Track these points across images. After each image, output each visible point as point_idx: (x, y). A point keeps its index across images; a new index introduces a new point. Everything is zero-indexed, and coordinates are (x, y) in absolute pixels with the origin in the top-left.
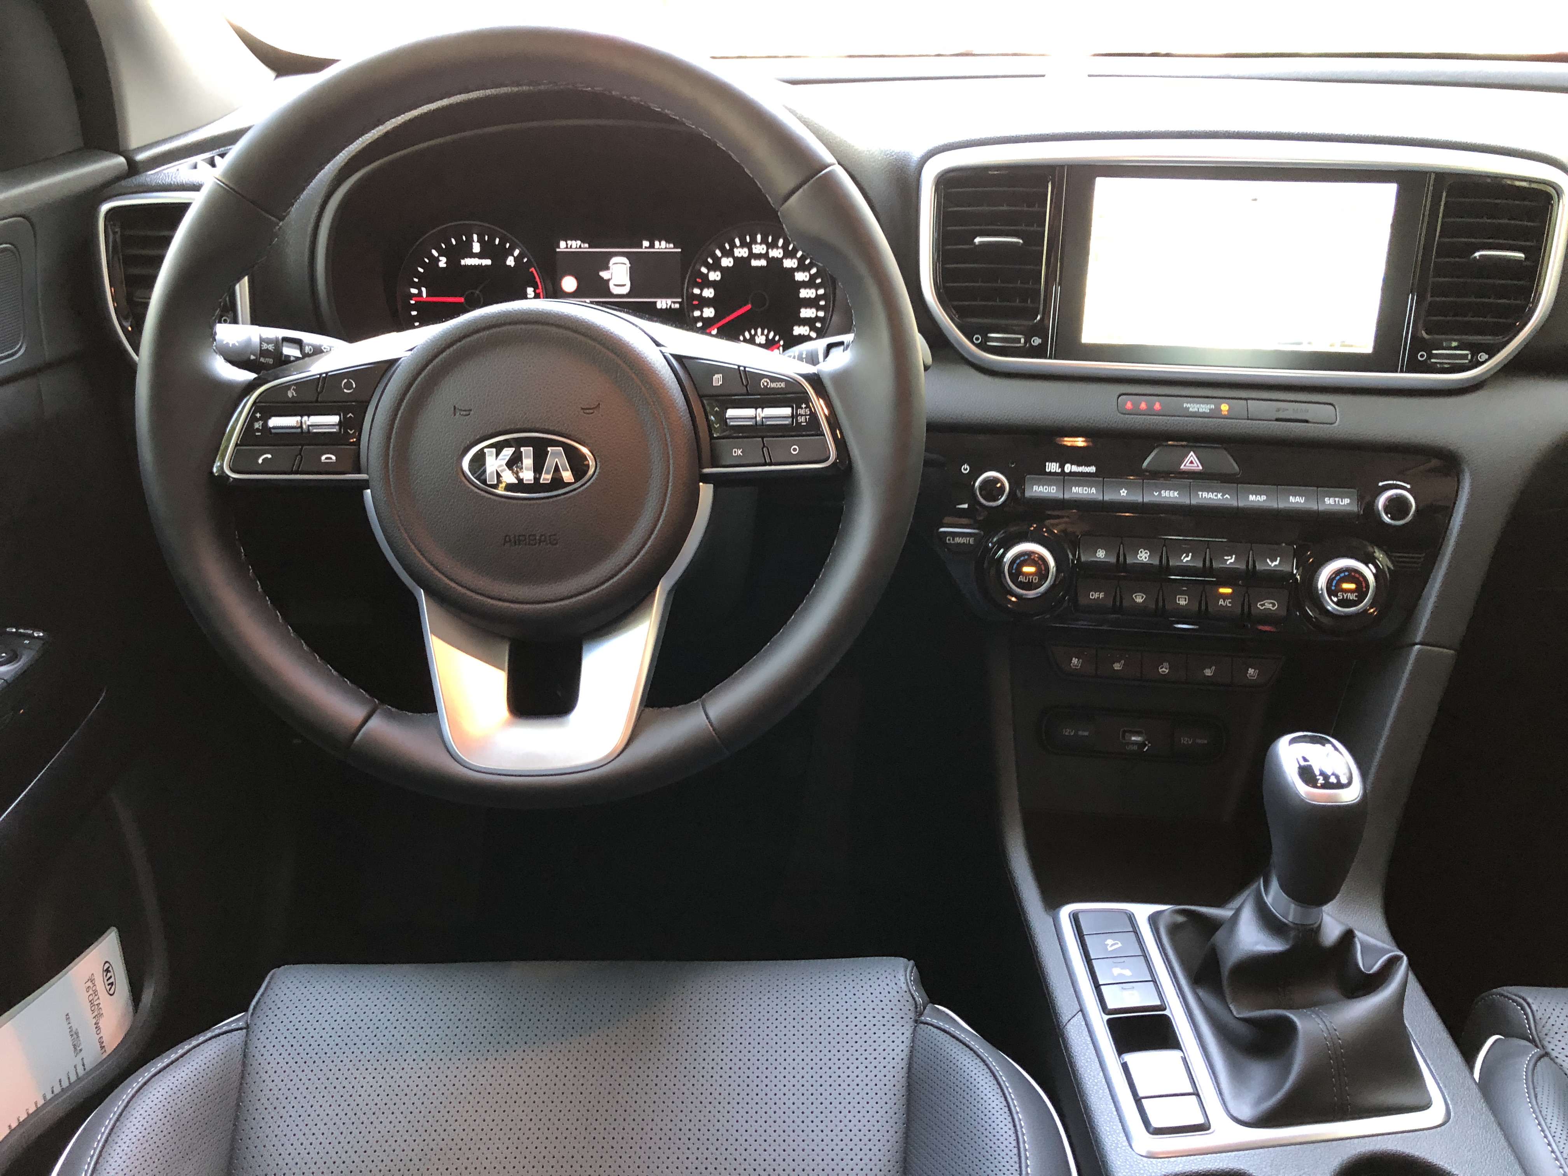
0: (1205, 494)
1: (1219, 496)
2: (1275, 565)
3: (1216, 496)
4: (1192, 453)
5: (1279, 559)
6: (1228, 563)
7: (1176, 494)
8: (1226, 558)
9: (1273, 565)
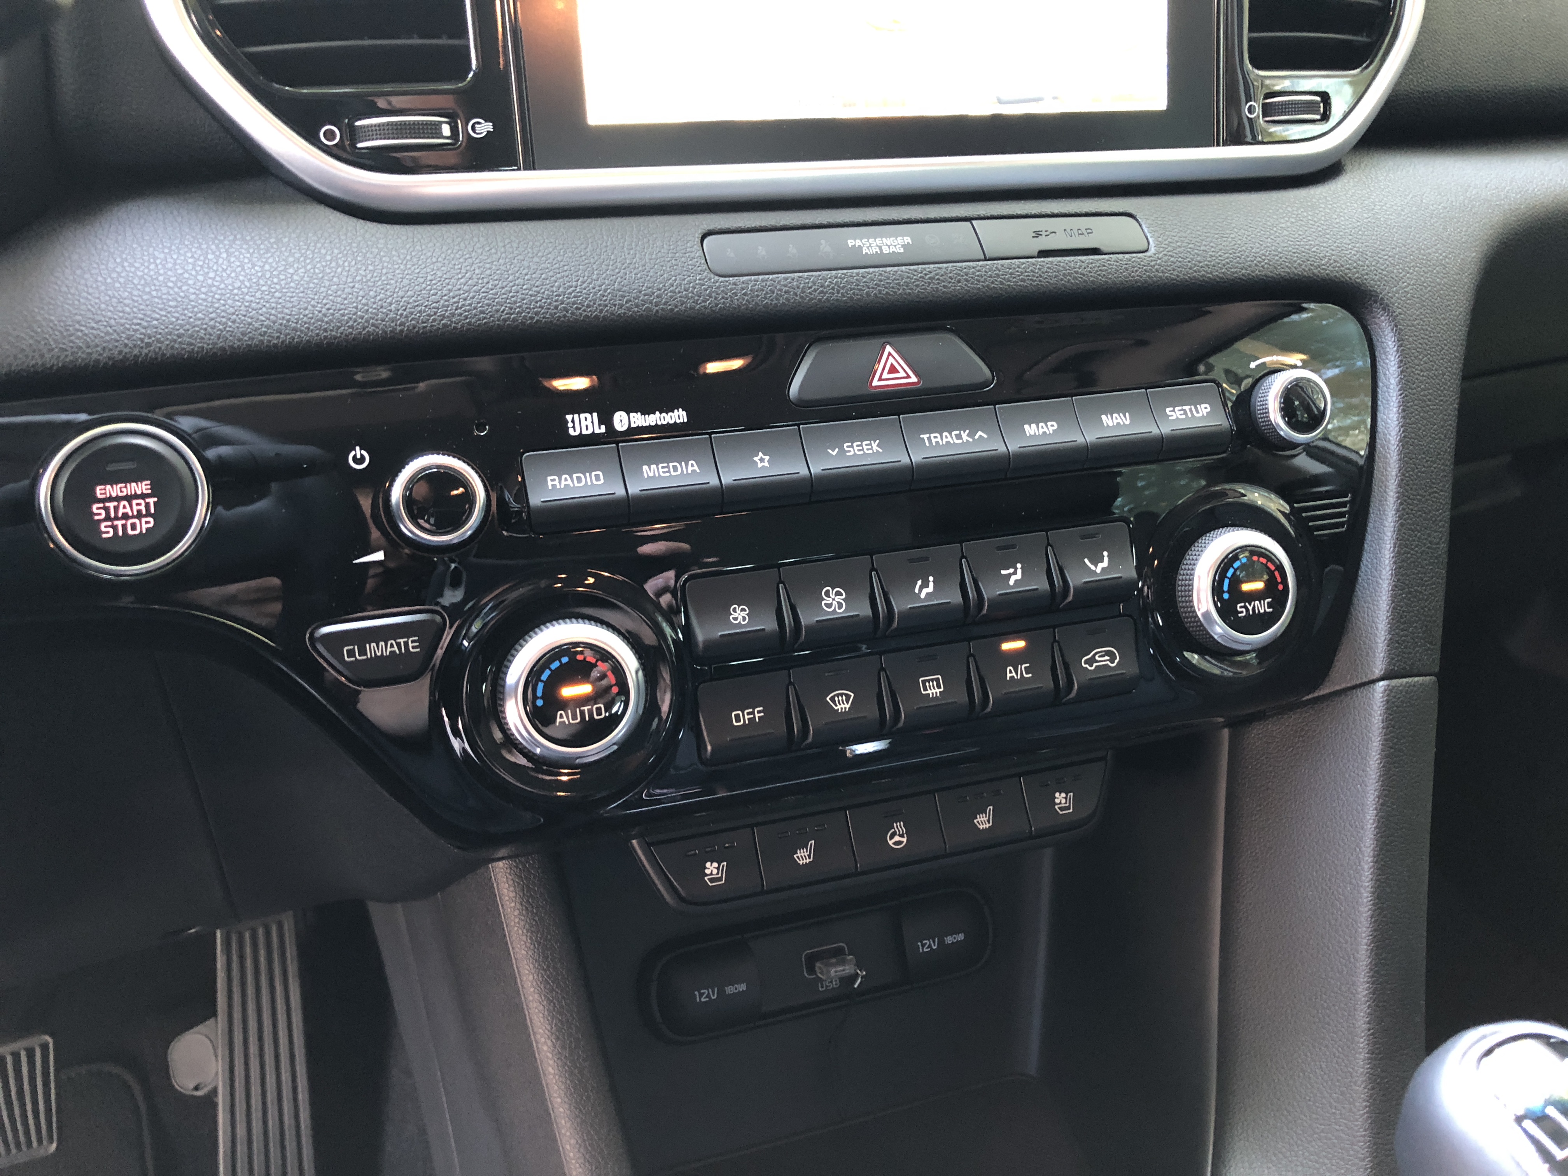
0: (935, 438)
1: (965, 436)
2: (1103, 569)
3: (959, 437)
4: (889, 349)
5: (1105, 553)
6: (1012, 582)
7: (875, 445)
8: (1003, 572)
9: (1098, 570)
